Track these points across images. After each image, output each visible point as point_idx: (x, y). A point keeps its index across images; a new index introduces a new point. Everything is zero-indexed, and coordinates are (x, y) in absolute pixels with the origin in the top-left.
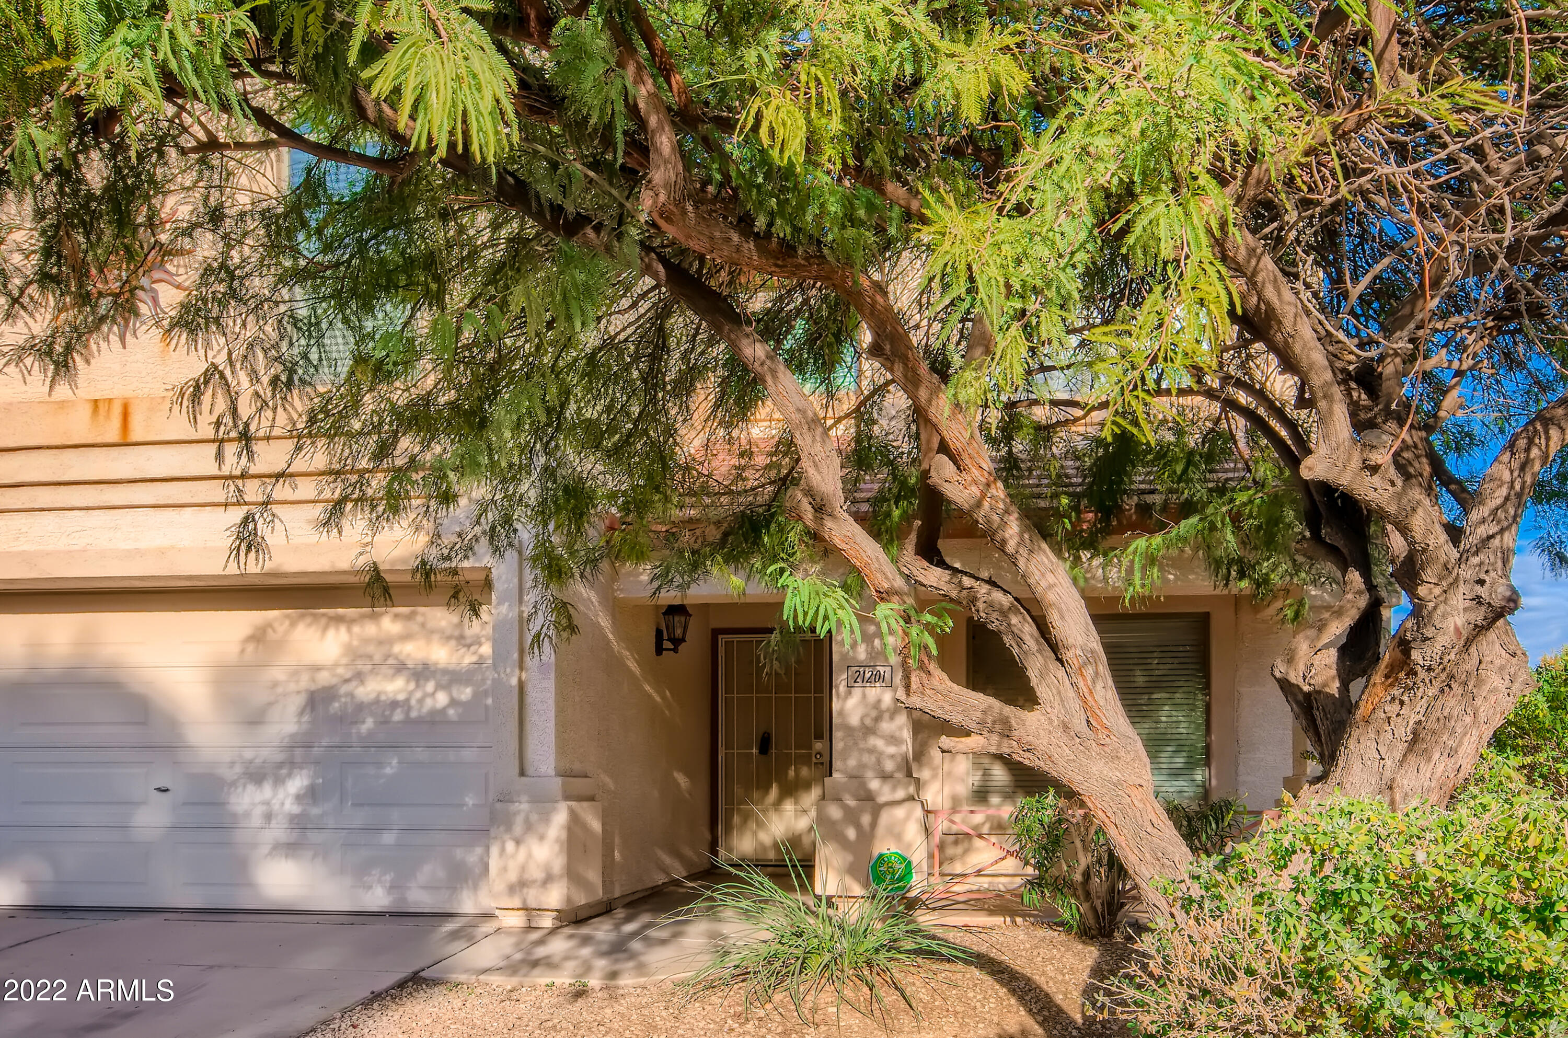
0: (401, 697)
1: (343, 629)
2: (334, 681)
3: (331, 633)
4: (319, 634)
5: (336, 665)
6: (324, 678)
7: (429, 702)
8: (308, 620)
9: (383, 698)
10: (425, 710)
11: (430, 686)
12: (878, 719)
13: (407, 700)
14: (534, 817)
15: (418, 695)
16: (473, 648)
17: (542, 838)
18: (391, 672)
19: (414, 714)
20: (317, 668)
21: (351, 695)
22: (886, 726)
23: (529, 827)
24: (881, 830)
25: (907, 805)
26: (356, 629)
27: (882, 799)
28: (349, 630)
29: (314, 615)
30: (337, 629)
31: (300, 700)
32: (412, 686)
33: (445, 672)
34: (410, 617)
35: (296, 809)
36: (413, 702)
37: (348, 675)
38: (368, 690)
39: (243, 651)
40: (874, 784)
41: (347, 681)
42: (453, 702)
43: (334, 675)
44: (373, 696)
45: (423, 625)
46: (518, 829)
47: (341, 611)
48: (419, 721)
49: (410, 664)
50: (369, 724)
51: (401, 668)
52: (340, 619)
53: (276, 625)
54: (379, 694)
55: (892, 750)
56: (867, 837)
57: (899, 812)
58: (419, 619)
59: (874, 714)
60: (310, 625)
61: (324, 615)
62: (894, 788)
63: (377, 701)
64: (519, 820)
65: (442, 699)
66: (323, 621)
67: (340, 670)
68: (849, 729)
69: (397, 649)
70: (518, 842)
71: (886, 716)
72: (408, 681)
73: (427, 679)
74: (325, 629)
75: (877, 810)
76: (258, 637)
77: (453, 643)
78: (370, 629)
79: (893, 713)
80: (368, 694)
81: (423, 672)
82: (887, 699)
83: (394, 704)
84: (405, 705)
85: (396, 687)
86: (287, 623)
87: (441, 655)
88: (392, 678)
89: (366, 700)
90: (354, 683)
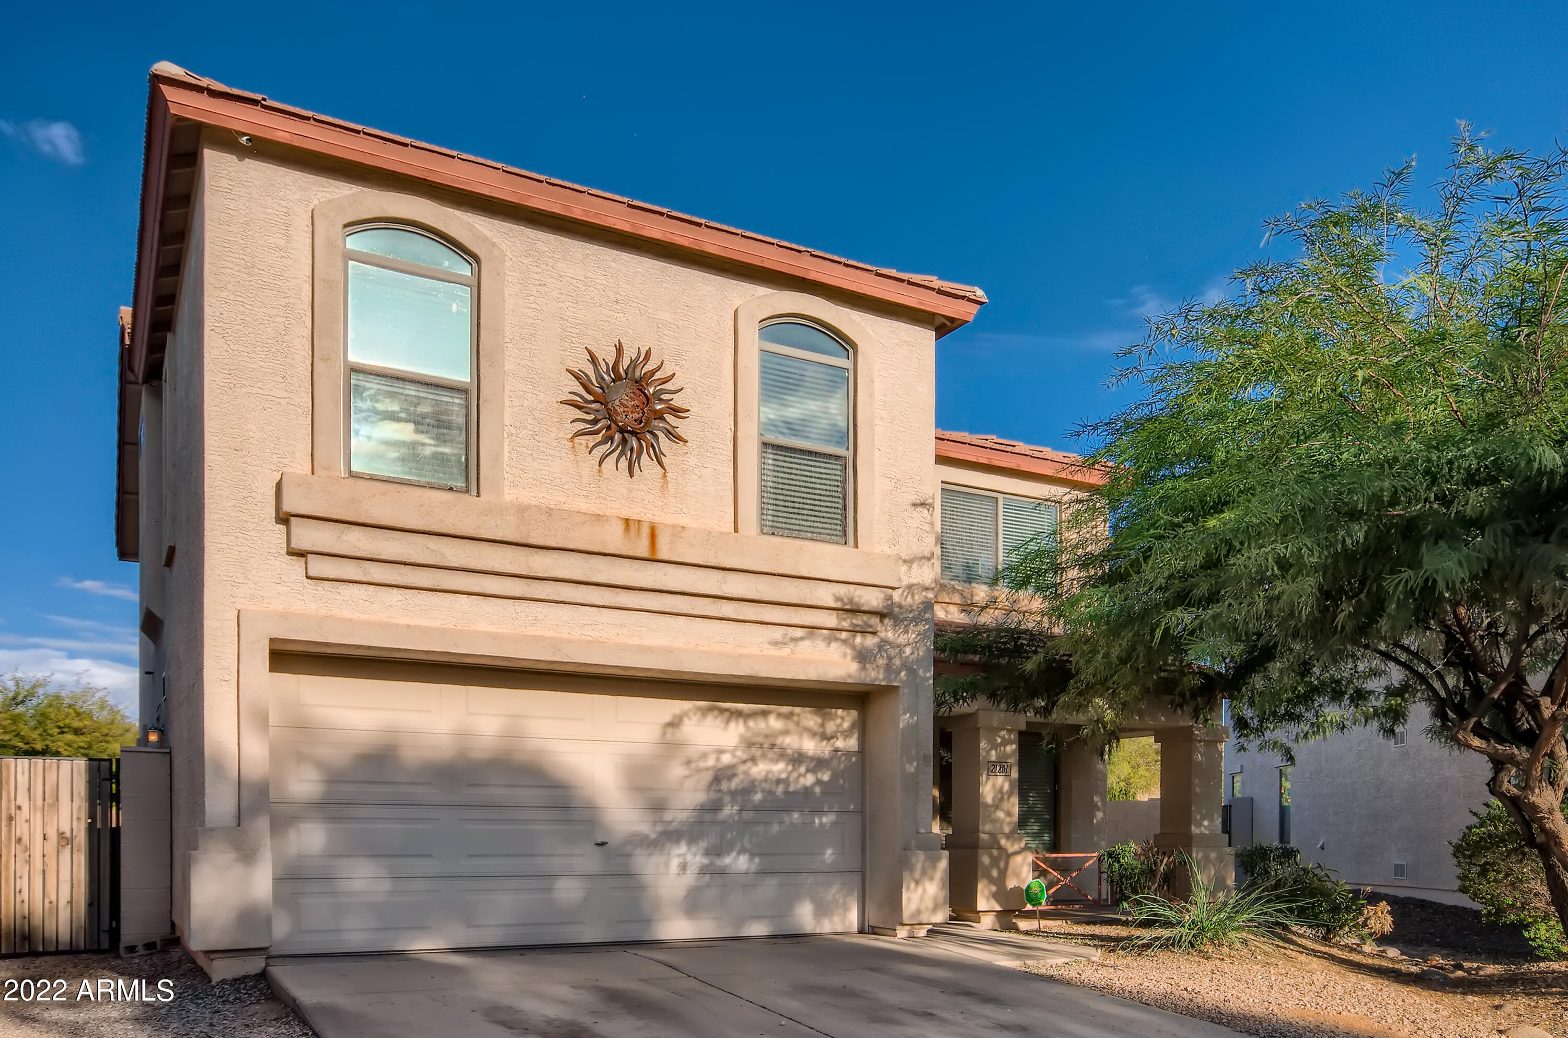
0: (783, 776)
1: (741, 722)
2: (735, 761)
3: (732, 725)
4: (722, 725)
5: (736, 748)
6: (726, 759)
7: (802, 781)
8: (716, 713)
9: (770, 776)
10: (799, 786)
11: (802, 769)
12: (1002, 799)
13: (788, 778)
14: (928, 864)
15: (795, 775)
16: (832, 741)
17: (931, 879)
18: (775, 757)
19: (791, 789)
20: (721, 752)
21: (746, 773)
22: (1006, 805)
23: (924, 872)
24: (1010, 871)
25: (1023, 854)
26: (751, 723)
27: (1010, 850)
28: (745, 722)
29: (722, 711)
30: (737, 722)
31: (708, 777)
32: (790, 768)
33: (812, 759)
34: (789, 716)
35: (705, 861)
36: (791, 779)
37: (745, 757)
38: (760, 770)
39: (664, 734)
40: (1003, 842)
41: (745, 762)
42: (819, 782)
43: (734, 756)
44: (763, 774)
45: (798, 724)
46: (917, 874)
47: (740, 706)
48: (795, 793)
49: (789, 752)
50: (758, 797)
51: (782, 755)
52: (739, 714)
53: (691, 714)
54: (768, 772)
55: (1008, 819)
56: (1003, 874)
57: (1018, 859)
58: (795, 718)
59: (999, 796)
60: (716, 717)
61: (727, 710)
62: (1013, 845)
63: (766, 780)
64: (919, 866)
65: (810, 779)
66: (727, 714)
67: (739, 753)
68: (987, 806)
69: (779, 741)
70: (917, 882)
71: (1006, 797)
72: (787, 765)
73: (801, 764)
74: (728, 721)
75: (1007, 858)
76: (674, 724)
77: (818, 738)
78: (758, 725)
79: (1010, 794)
80: (759, 773)
81: (798, 758)
82: (1006, 787)
83: (778, 781)
84: (786, 782)
85: (779, 768)
86: (699, 714)
87: (810, 746)
88: (776, 761)
89: (759, 777)
90: (749, 764)
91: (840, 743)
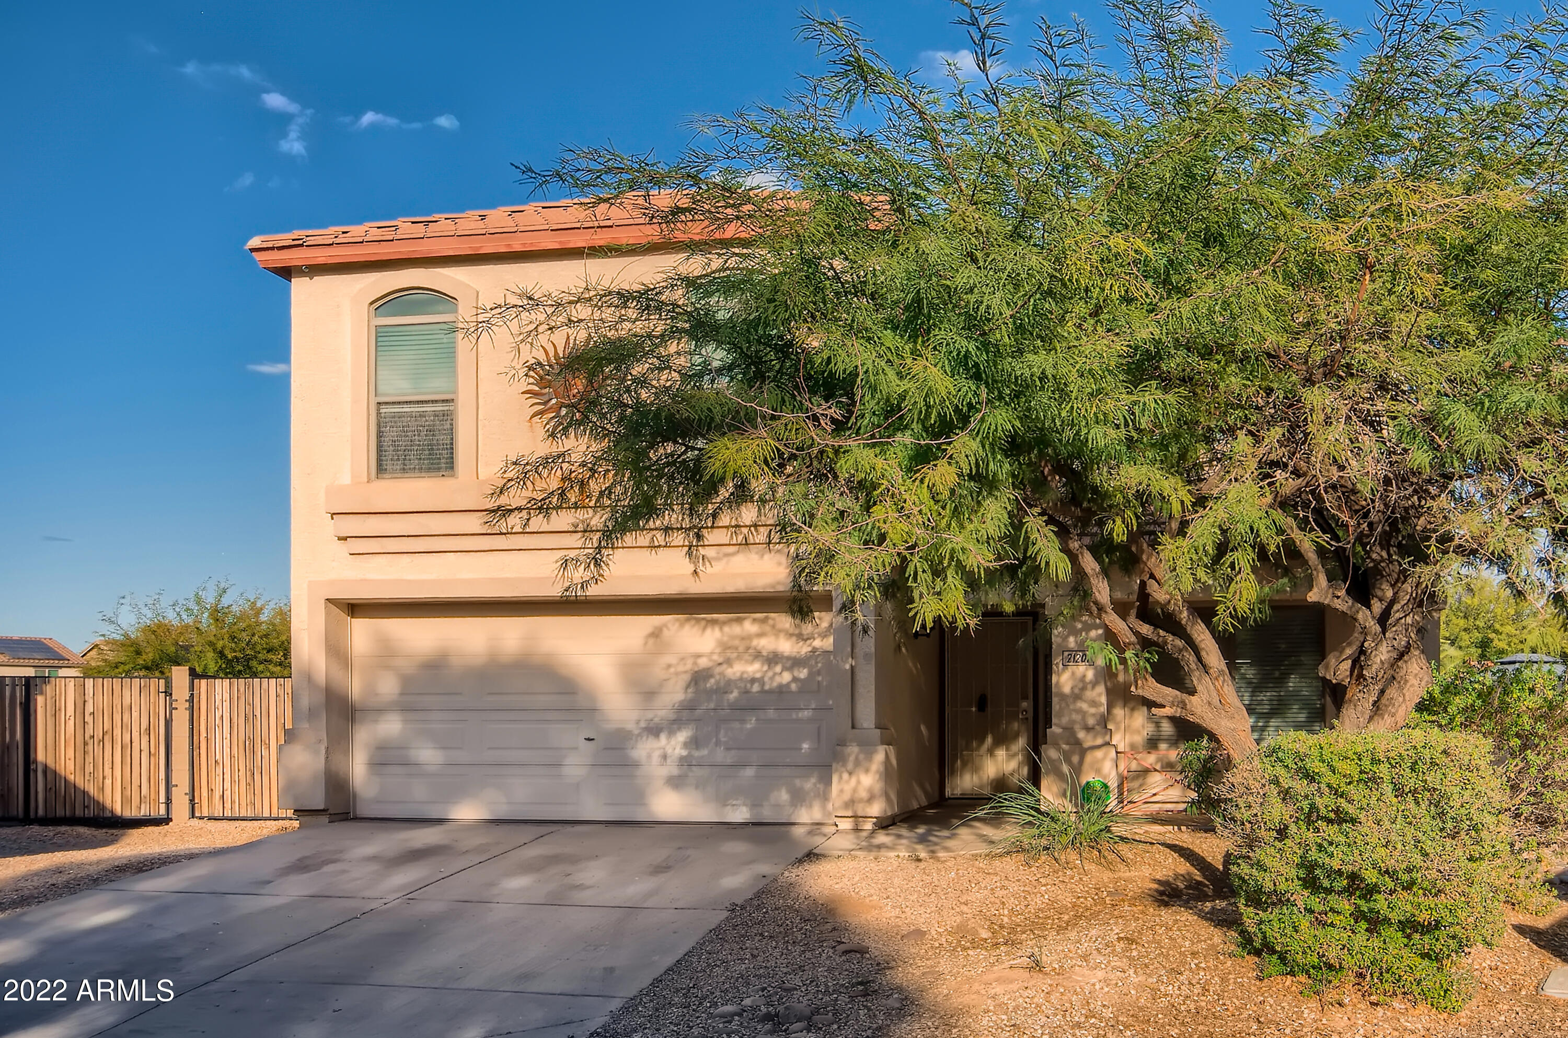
0: (758, 675)
1: (717, 629)
2: (710, 664)
3: (709, 632)
4: (699, 633)
5: (712, 653)
6: (703, 663)
7: (778, 680)
8: (693, 622)
9: (745, 676)
10: (775, 684)
11: (778, 669)
12: (1083, 689)
13: (763, 677)
14: (862, 756)
15: (770, 674)
16: (809, 642)
17: (867, 771)
18: (751, 658)
19: (767, 687)
20: (699, 656)
21: (721, 674)
22: (1090, 694)
23: (857, 763)
24: (1086, 766)
25: (1104, 749)
26: (726, 629)
27: (1087, 744)
28: (721, 629)
29: (697, 619)
30: (713, 629)
31: (687, 677)
32: (765, 668)
33: (789, 658)
34: (764, 621)
35: (684, 753)
36: (766, 679)
37: (721, 660)
38: (735, 671)
39: (646, 644)
40: (1081, 735)
41: (720, 664)
42: (795, 679)
43: (711, 660)
44: (738, 675)
45: (773, 626)
46: (850, 766)
47: (715, 616)
48: (770, 692)
49: (765, 654)
50: (735, 694)
51: (758, 655)
52: (714, 622)
53: (670, 625)
54: (743, 673)
55: (1093, 710)
56: (1077, 770)
57: (1099, 754)
58: (771, 622)
59: (1081, 685)
60: (693, 626)
61: (703, 619)
62: (1095, 737)
63: (741, 679)
64: (852, 758)
65: (786, 677)
66: (703, 623)
67: (715, 657)
68: (1063, 697)
69: (755, 642)
70: (850, 774)
71: (1089, 686)
72: (763, 665)
73: (776, 663)
74: (704, 629)
75: (1083, 752)
76: (656, 634)
77: (794, 639)
78: (736, 629)
79: (1094, 684)
80: (734, 673)
81: (773, 659)
82: (1090, 675)
83: (753, 681)
84: (761, 681)
85: (754, 669)
86: (677, 624)
87: (786, 647)
88: (752, 662)
89: (733, 678)
90: (725, 666)
91: (817, 643)
